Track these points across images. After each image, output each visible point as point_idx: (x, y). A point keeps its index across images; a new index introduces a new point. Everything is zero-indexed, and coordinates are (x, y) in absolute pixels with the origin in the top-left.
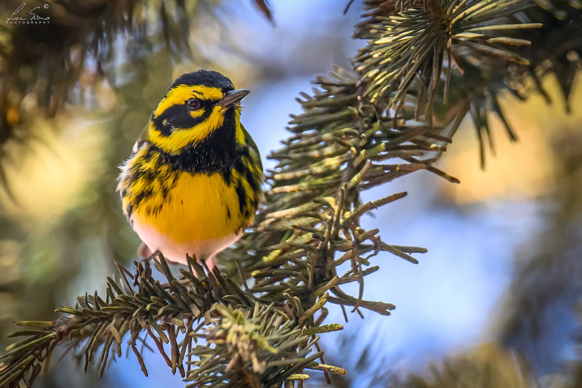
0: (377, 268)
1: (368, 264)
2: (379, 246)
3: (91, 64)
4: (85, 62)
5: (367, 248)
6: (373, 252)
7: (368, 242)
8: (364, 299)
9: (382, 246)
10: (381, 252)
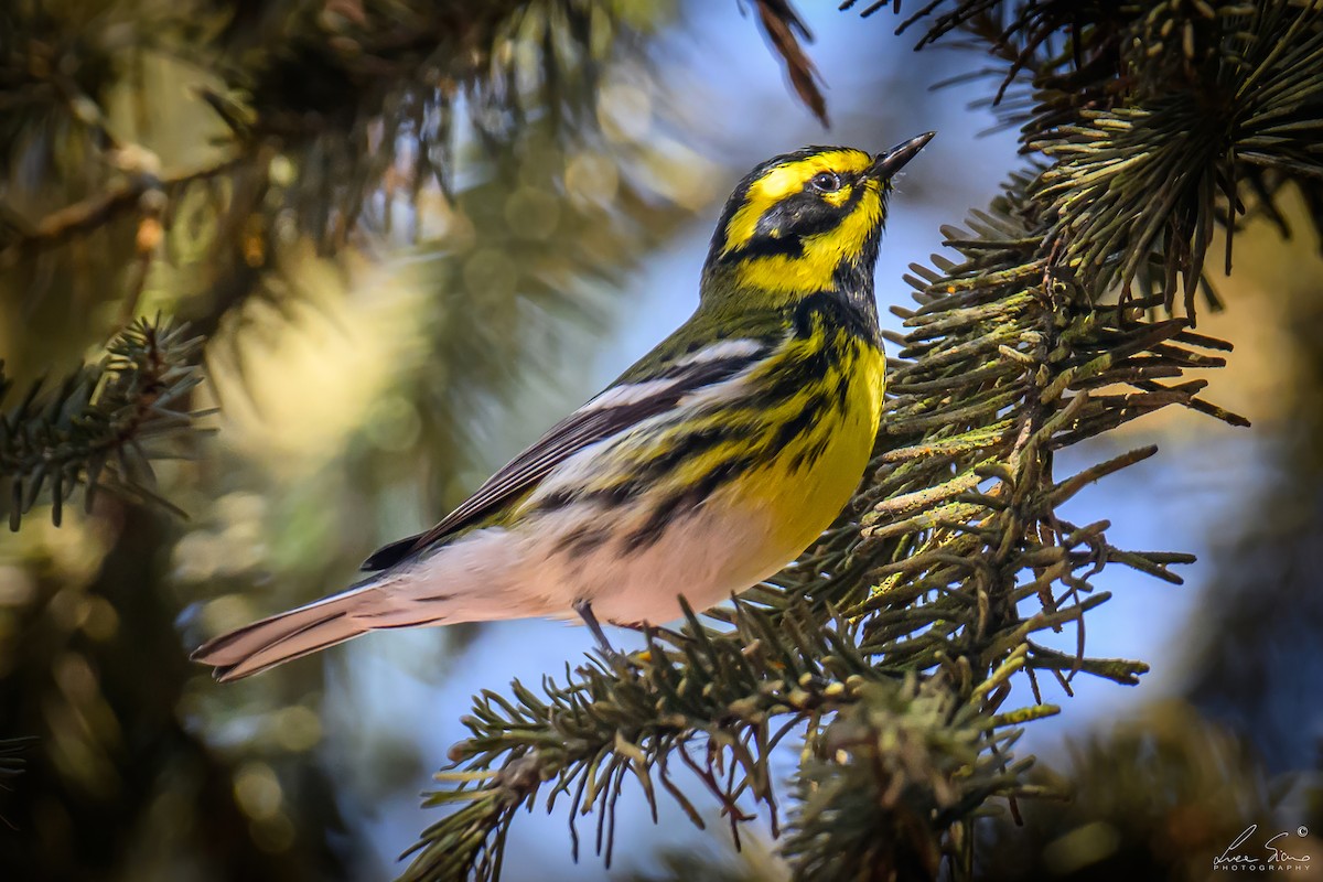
0: (1106, 597)
1: (1089, 589)
2: (1103, 555)
3: (407, 146)
4: (396, 144)
5: (1081, 560)
6: (1092, 566)
7: (1083, 548)
8: (1087, 656)
9: (1110, 555)
10: (1108, 566)
